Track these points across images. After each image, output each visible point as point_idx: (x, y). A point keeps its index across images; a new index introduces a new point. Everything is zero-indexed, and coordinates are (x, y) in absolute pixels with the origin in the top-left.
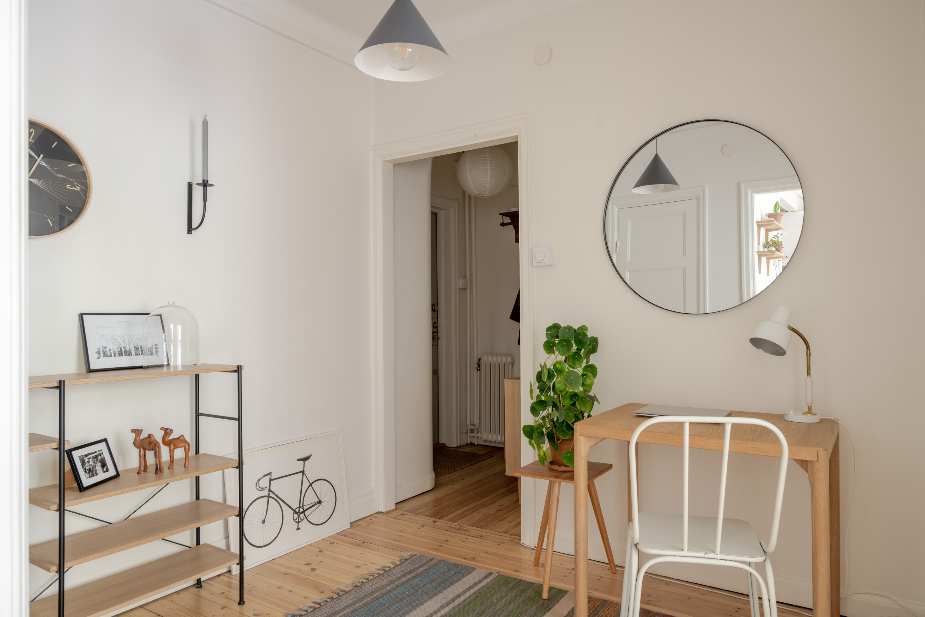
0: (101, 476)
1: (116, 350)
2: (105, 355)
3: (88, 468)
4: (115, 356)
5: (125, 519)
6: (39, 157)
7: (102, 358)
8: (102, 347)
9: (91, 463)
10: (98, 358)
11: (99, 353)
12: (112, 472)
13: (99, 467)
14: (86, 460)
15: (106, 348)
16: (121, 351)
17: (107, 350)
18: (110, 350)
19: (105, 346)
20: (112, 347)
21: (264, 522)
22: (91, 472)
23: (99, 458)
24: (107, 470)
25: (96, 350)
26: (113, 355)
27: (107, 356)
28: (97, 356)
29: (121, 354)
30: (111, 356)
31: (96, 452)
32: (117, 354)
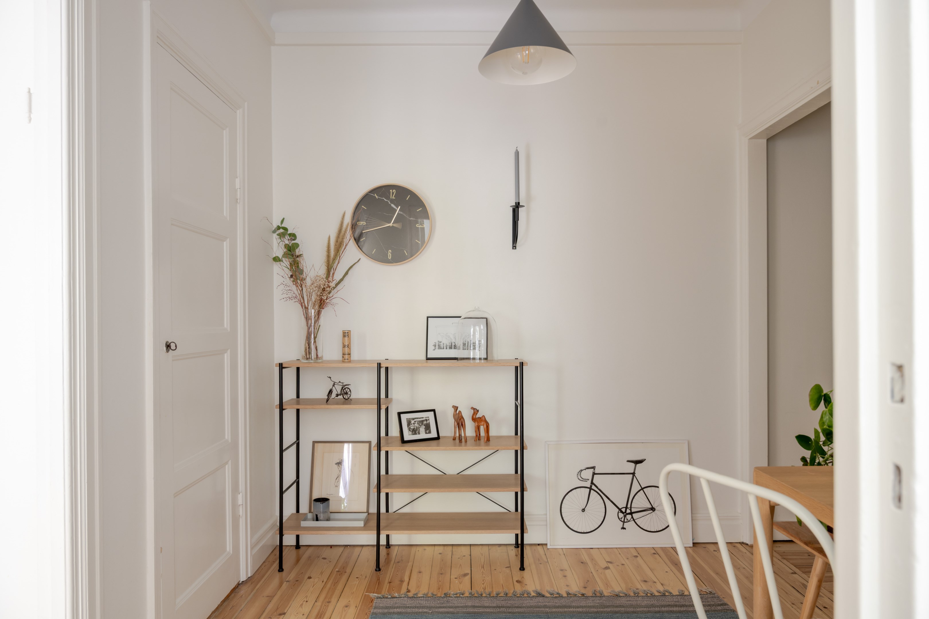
0: (423, 435)
1: (448, 344)
2: (440, 348)
3: (412, 428)
4: (446, 348)
5: (458, 474)
6: (398, 208)
7: (437, 350)
8: (438, 341)
9: (416, 425)
10: (434, 350)
11: (435, 346)
12: (434, 434)
13: (422, 429)
14: (413, 422)
15: (441, 342)
16: (452, 345)
17: (442, 344)
18: (443, 344)
19: (440, 341)
20: (446, 342)
21: (583, 510)
23: (425, 422)
24: (430, 432)
25: (433, 344)
26: (445, 348)
27: (441, 348)
28: (433, 348)
29: (451, 348)
30: (444, 348)
31: (423, 418)
32: (448, 347)
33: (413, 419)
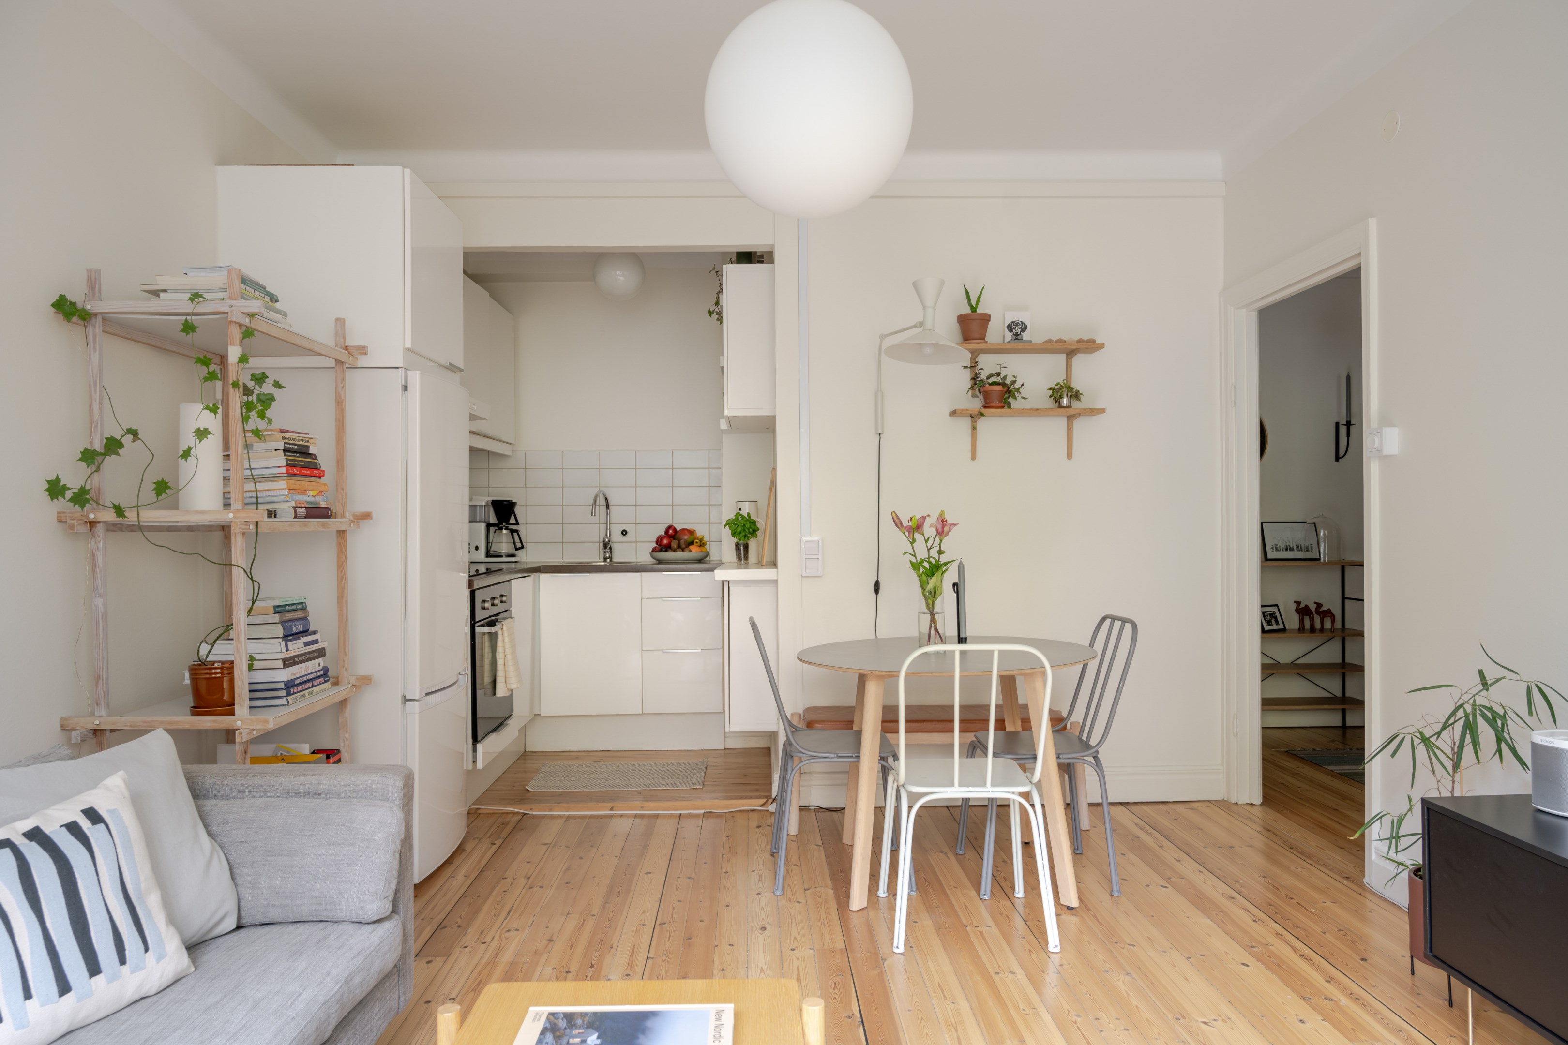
0: (1274, 627)
1: (1284, 547)
2: (1277, 550)
3: (1267, 619)
4: (1283, 551)
5: (1292, 663)
7: (1275, 552)
8: (1275, 544)
9: (1268, 617)
10: (1272, 552)
11: (1272, 548)
12: (1281, 626)
13: (1273, 621)
15: (1277, 545)
16: (1287, 548)
17: (1278, 546)
18: (1280, 547)
19: (1276, 543)
20: (1281, 545)
22: (1269, 623)
23: (1273, 615)
24: (1278, 624)
25: (1271, 546)
26: (1282, 550)
27: (1278, 551)
29: (1287, 550)
30: (1280, 550)
31: (1271, 611)
32: (1284, 549)
33: (1266, 612)
